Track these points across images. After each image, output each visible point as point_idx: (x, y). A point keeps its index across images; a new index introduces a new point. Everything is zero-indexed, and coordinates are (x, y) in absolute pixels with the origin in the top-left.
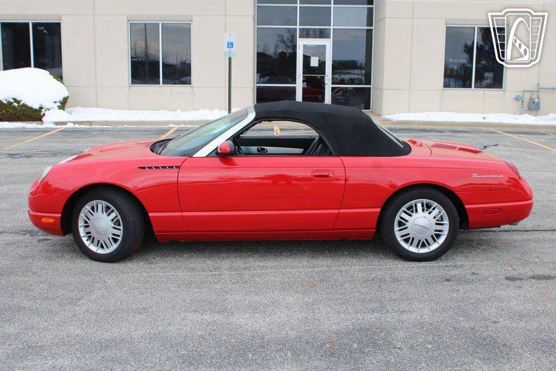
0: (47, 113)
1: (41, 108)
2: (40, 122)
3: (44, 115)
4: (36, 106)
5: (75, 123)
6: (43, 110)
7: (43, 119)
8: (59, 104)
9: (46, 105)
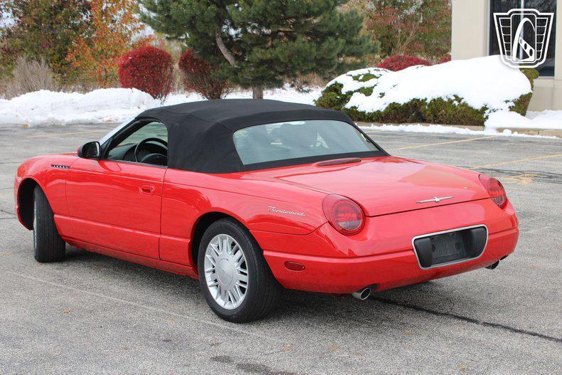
0: (491, 116)
1: (485, 109)
2: (481, 127)
3: (487, 117)
4: (477, 106)
5: (513, 130)
6: (487, 112)
7: (486, 123)
8: (513, 104)
9: (491, 105)
